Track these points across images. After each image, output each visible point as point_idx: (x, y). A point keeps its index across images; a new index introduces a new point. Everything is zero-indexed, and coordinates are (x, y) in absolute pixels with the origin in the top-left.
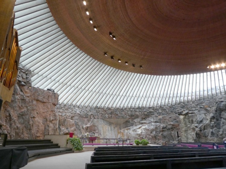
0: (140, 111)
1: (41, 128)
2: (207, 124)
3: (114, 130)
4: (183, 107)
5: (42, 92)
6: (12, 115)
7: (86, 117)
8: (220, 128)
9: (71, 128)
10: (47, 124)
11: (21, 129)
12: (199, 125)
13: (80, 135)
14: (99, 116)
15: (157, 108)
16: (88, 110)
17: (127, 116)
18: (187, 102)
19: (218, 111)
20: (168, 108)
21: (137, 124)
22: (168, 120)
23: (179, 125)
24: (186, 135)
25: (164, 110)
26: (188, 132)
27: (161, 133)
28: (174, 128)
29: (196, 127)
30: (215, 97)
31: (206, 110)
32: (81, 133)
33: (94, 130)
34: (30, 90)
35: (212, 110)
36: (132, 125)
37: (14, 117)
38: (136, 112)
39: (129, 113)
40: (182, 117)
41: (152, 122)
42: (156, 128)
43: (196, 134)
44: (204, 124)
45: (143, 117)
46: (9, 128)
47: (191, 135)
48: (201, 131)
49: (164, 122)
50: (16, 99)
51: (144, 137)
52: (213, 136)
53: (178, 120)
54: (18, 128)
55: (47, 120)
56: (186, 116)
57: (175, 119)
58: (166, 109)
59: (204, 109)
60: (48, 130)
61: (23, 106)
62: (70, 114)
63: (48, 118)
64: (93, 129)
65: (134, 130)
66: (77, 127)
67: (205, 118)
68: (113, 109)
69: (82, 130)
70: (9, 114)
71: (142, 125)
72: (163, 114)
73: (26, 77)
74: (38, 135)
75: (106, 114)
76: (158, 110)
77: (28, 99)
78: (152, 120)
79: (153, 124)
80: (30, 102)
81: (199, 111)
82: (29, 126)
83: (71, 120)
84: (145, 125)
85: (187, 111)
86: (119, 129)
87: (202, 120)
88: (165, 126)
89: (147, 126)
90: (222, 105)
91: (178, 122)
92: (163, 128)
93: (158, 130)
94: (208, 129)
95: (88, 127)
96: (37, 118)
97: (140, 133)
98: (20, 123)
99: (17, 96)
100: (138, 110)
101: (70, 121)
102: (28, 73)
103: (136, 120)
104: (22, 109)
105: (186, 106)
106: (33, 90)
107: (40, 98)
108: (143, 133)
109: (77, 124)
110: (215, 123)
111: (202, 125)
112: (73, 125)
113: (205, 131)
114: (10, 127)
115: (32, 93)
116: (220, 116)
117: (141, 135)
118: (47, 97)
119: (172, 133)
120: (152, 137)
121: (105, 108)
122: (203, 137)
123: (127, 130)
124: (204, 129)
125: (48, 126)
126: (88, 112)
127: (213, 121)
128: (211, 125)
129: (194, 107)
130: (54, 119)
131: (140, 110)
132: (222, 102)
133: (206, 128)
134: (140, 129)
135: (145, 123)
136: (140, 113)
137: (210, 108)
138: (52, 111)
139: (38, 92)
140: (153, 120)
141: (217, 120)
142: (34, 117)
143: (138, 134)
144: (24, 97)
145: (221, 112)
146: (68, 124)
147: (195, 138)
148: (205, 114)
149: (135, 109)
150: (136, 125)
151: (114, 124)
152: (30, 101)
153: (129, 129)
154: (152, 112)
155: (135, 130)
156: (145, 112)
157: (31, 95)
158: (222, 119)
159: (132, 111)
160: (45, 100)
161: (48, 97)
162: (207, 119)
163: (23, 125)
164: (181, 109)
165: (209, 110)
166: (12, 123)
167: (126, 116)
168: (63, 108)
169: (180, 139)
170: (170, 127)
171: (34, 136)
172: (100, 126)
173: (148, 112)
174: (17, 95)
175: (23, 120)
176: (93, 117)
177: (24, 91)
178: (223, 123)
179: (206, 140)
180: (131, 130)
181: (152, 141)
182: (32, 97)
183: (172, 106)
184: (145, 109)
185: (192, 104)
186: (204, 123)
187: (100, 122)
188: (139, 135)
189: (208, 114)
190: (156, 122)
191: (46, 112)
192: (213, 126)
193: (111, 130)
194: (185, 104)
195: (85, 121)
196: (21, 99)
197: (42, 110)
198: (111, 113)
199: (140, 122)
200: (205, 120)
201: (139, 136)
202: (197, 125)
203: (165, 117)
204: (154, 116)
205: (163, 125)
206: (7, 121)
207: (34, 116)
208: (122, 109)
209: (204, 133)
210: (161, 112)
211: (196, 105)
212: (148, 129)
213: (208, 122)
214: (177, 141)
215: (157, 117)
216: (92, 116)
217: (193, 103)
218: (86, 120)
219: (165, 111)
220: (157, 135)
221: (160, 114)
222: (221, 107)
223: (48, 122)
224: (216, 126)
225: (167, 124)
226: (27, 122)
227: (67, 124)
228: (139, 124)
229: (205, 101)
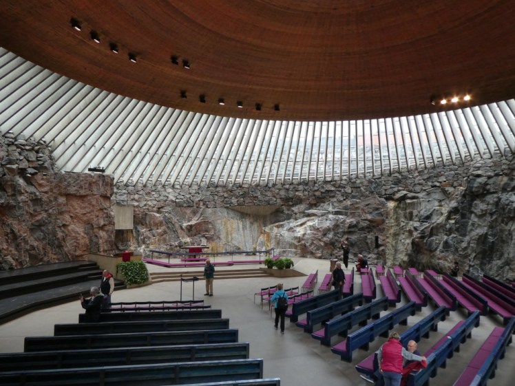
0: (305, 190)
1: (82, 241)
2: (438, 224)
3: (250, 227)
4: (397, 182)
5: (74, 178)
6: (16, 231)
7: (189, 206)
8: (464, 235)
9: (157, 229)
10: (94, 233)
11: (41, 249)
12: (421, 225)
13: (175, 241)
14: (217, 202)
15: (344, 182)
16: (194, 192)
17: (279, 201)
18: (408, 171)
19: (467, 196)
20: (366, 183)
21: (298, 216)
22: (363, 210)
23: (383, 221)
24: (394, 244)
25: (357, 188)
26: (400, 238)
27: (346, 237)
28: (374, 226)
29: (416, 229)
30: (468, 164)
31: (444, 192)
32: (179, 238)
33: (207, 231)
34: (48, 181)
35: (456, 193)
36: (289, 217)
37: (21, 233)
38: (297, 191)
39: (283, 193)
40: (391, 204)
41: (329, 212)
42: (336, 226)
43: (413, 243)
44: (433, 223)
45: (313, 202)
46: (14, 252)
47: (404, 244)
48: (422, 237)
49: (353, 215)
50: (19, 203)
51: (307, 245)
52: (446, 251)
53: (382, 210)
54: (33, 248)
55: (93, 226)
56: (400, 203)
57: (377, 209)
58: (360, 185)
59: (442, 189)
60: (97, 244)
61: (38, 210)
62: (155, 202)
63: (95, 221)
64: (203, 228)
65: (291, 230)
66: (168, 227)
67: (437, 211)
68: (246, 186)
69: (179, 231)
70: (11, 230)
71: (308, 218)
72: (354, 197)
73: (37, 158)
74: (79, 252)
75: (233, 198)
76: (345, 187)
77: (46, 196)
78: (330, 209)
79: (331, 216)
80: (51, 201)
81: (429, 194)
82: (56, 242)
83: (158, 215)
84: (313, 219)
85: (405, 192)
86: (262, 225)
87: (431, 214)
88: (355, 222)
89: (317, 221)
90: (476, 185)
91: (382, 215)
92: (349, 227)
93: (341, 230)
94: (439, 234)
95: (191, 226)
96: (73, 226)
97: (301, 236)
98: (37, 239)
99: (23, 197)
100: (301, 187)
101: (155, 216)
102: (39, 149)
103: (295, 209)
104: (36, 216)
105: (404, 180)
106: (54, 178)
107: (72, 190)
108: (307, 236)
109: (168, 221)
110: (456, 223)
111: (427, 225)
112: (161, 223)
113: (432, 238)
114: (16, 249)
115: (53, 184)
116: (470, 208)
117: (303, 240)
118: (87, 185)
119: (368, 237)
120: (326, 244)
121: (231, 185)
122: (425, 252)
123: (278, 227)
124: (431, 234)
125: (96, 236)
126: (193, 196)
127: (455, 218)
128: (448, 226)
129: (420, 184)
130: (106, 223)
131: (306, 188)
132: (479, 176)
133: (435, 232)
134: (304, 226)
135: (314, 215)
136: (306, 193)
137: (455, 187)
138: (102, 209)
139: (65, 180)
140: (333, 208)
141: (463, 216)
142: (64, 226)
143: (296, 238)
144: (36, 195)
145: (473, 200)
146: (152, 222)
147: (409, 252)
148: (440, 201)
149: (294, 186)
150: (296, 219)
151: (251, 216)
152: (52, 199)
153: (282, 226)
154: (332, 191)
155: (291, 228)
156: (316, 191)
157: (51, 189)
158: (473, 215)
159: (288, 190)
160: (82, 192)
161: (90, 184)
162: (442, 214)
163: (44, 242)
164: (393, 186)
165: (450, 193)
166: (20, 243)
167: (275, 199)
168: (141, 193)
169: (383, 250)
170: (364, 224)
171: (70, 257)
172: (219, 221)
173: (322, 193)
174: (20, 196)
175: (42, 234)
176: (204, 204)
177: (35, 184)
178: (473, 225)
179: (431, 257)
180: (285, 229)
181: (325, 252)
182: (55, 191)
183: (375, 179)
184: (316, 185)
185: (417, 176)
186: (433, 221)
187: (220, 214)
188: (299, 240)
189: (448, 202)
190: (337, 213)
191: (90, 213)
192: (450, 229)
193: (243, 228)
194: (402, 176)
195: (186, 213)
196: (31, 200)
197: (80, 211)
198: (244, 195)
199: (304, 213)
200: (438, 215)
201: (299, 242)
202: (417, 224)
203: (357, 203)
204: (335, 200)
205: (351, 220)
206: (9, 241)
207: (64, 222)
208: (267, 185)
209: (428, 242)
210: (350, 191)
211: (424, 180)
212: (318, 229)
213: (441, 219)
214: (375, 254)
215: (341, 202)
216: (201, 203)
217: (419, 175)
218: (188, 211)
219: (359, 189)
220: (336, 241)
221: (346, 196)
222: (474, 189)
223: (96, 230)
224: (457, 230)
225: (359, 219)
226: (51, 236)
227: (150, 222)
228: (303, 217)
229: (445, 170)
